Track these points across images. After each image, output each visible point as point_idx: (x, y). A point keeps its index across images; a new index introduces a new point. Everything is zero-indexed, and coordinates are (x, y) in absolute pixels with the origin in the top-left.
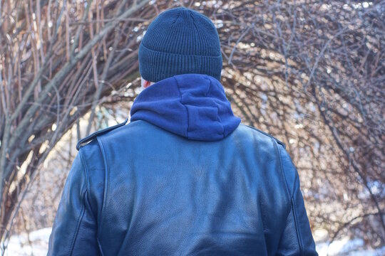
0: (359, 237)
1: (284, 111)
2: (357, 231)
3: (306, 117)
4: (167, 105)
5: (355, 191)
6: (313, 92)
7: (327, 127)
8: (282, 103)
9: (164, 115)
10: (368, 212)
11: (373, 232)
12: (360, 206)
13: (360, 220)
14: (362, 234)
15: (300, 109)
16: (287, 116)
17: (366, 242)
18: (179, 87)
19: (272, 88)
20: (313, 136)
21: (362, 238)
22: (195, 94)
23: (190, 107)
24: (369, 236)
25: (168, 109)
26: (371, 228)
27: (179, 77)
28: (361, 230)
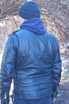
0: (64, 57)
1: (46, 24)
2: (63, 55)
3: (52, 26)
4: (32, 25)
5: (63, 45)
6: (54, 19)
7: (57, 29)
8: (46, 22)
9: (31, 28)
10: (67, 50)
11: (67, 56)
12: (65, 49)
13: (64, 52)
14: (64, 56)
15: (50, 23)
16: (47, 25)
17: (66, 58)
18: (34, 21)
19: (43, 18)
20: (53, 31)
21: (65, 57)
22: (38, 23)
23: (38, 26)
24: (66, 57)
25: (33, 26)
26: (67, 54)
27: (34, 18)
28: (64, 55)
